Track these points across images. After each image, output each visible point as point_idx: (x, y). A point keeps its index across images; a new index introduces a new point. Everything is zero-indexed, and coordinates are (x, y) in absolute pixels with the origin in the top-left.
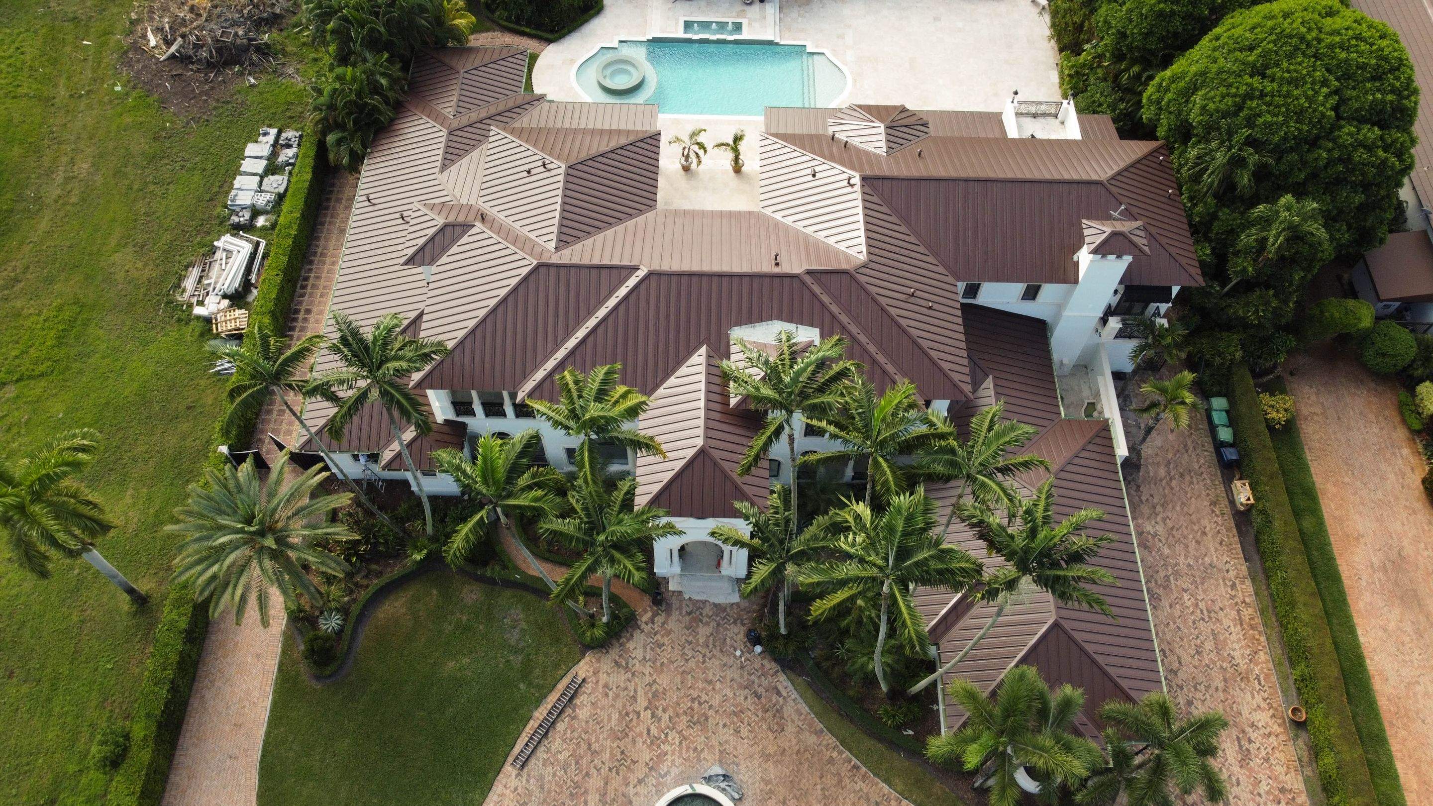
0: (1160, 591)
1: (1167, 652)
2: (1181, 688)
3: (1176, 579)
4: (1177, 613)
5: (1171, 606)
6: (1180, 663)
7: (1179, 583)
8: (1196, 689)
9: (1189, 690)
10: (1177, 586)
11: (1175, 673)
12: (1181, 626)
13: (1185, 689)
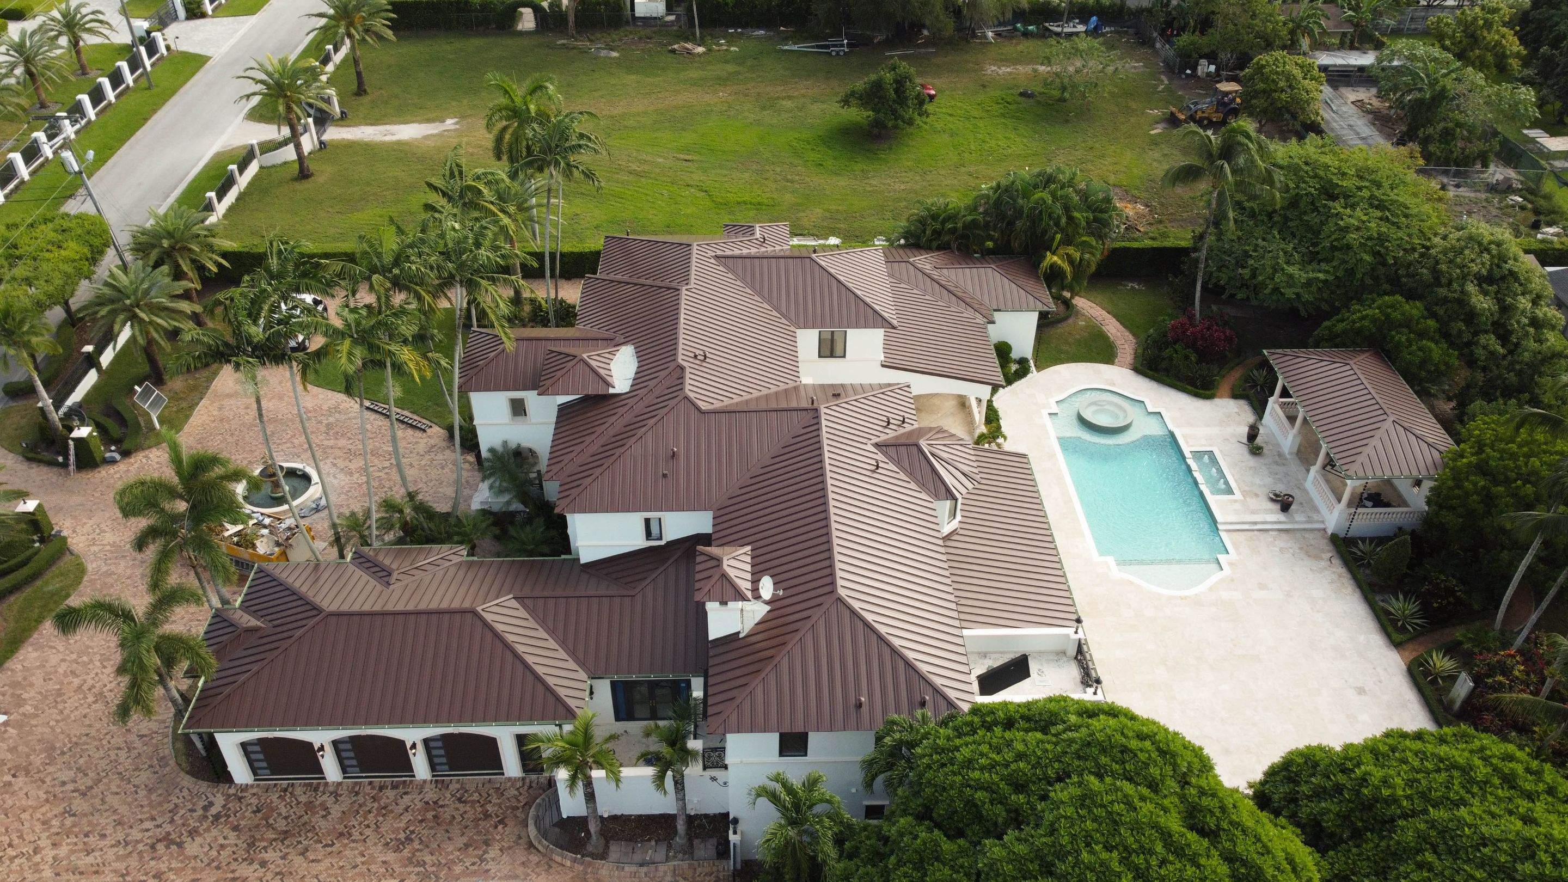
0: (406, 853)
1: (329, 849)
2: (283, 858)
3: (418, 874)
4: (373, 868)
5: (384, 862)
6: (313, 861)
7: (413, 876)
8: (277, 874)
9: (279, 866)
10: (410, 874)
11: (302, 854)
12: (357, 870)
13: (281, 862)
